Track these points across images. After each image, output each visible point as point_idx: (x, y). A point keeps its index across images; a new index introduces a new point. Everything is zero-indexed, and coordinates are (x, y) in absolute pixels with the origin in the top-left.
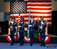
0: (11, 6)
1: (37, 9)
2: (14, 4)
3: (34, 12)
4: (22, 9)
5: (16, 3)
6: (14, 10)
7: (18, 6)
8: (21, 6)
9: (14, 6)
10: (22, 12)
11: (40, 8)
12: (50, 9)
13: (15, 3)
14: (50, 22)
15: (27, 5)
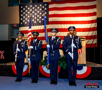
0: (20, 13)
1: (67, 17)
2: (26, 9)
3: (62, 22)
4: (40, 18)
5: (30, 7)
6: (26, 19)
7: (33, 12)
8: (38, 12)
9: (26, 13)
10: (40, 22)
11: (74, 13)
12: (94, 14)
13: (28, 7)
14: (94, 39)
15: (49, 10)
